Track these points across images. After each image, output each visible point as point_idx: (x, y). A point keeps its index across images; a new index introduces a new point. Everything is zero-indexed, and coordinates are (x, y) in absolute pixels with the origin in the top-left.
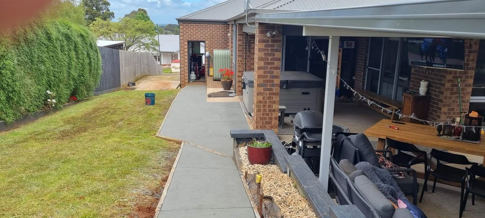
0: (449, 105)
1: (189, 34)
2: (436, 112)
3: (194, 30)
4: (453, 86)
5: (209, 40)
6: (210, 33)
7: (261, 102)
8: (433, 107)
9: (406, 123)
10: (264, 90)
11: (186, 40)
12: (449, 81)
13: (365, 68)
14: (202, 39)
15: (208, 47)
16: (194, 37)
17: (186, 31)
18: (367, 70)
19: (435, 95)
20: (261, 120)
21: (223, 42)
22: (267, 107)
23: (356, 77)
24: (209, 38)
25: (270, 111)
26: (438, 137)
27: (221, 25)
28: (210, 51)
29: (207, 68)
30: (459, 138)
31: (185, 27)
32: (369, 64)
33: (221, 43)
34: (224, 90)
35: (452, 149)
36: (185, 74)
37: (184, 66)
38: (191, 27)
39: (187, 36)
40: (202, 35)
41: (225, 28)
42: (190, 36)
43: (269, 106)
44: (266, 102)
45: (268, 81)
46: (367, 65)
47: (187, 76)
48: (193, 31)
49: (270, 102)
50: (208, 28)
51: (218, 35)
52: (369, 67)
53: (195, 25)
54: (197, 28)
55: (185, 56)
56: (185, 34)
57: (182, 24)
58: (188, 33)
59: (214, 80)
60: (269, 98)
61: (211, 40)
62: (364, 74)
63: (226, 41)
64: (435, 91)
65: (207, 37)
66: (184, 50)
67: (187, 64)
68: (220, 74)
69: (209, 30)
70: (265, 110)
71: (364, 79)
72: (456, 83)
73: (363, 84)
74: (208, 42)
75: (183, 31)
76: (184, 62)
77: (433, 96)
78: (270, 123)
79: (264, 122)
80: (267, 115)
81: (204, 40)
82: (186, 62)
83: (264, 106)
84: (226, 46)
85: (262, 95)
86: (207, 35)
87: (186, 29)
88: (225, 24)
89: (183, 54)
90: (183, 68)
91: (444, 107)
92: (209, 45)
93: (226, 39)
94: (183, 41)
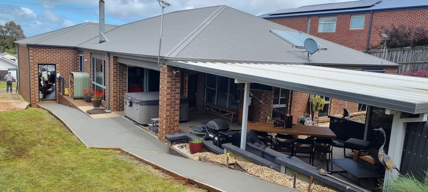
0: (264, 111)
1: (40, 58)
2: (258, 114)
3: (45, 54)
4: (265, 99)
5: (60, 63)
6: (60, 57)
7: (168, 116)
8: (256, 112)
9: (256, 122)
10: (170, 108)
11: (36, 63)
12: (264, 97)
13: (204, 88)
14: (52, 62)
15: (59, 69)
16: (45, 60)
17: (36, 55)
18: (206, 89)
19: (256, 105)
20: (168, 128)
21: (73, 65)
22: (172, 119)
23: (198, 94)
24: (60, 62)
25: (174, 121)
26: (275, 128)
27: (71, 51)
28: (61, 73)
29: (58, 88)
30: (284, 128)
31: (35, 51)
32: (207, 85)
33: (71, 66)
34: (94, 107)
35: (283, 133)
36: (35, 94)
37: (34, 87)
38: (41, 52)
39: (37, 60)
40: (52, 59)
41: (75, 53)
42: (40, 59)
43: (174, 118)
44: (171, 116)
45: (173, 102)
46: (206, 85)
47: (37, 96)
48: (43, 55)
49: (174, 115)
50: (59, 52)
51: (69, 59)
52: (207, 87)
53: (46, 50)
54: (47, 52)
55: (35, 77)
56: (35, 58)
57: (32, 49)
58: (38, 56)
59: (74, 99)
60: (173, 113)
61: (61, 63)
62: (204, 92)
63: (75, 64)
64: (256, 103)
65: (57, 60)
66: (35, 72)
67: (38, 85)
68: (83, 94)
69: (59, 55)
70: (171, 121)
71: (204, 95)
72: (267, 98)
73: (204, 99)
74: (59, 65)
75: (33, 55)
76: (34, 83)
77: (255, 106)
78: (174, 129)
79: (170, 129)
80: (172, 124)
81: (55, 64)
82: (37, 83)
83: (170, 118)
84: (76, 68)
85: (169, 111)
86: (57, 59)
87: (36, 53)
88: (75, 50)
89: (33, 76)
90: (33, 88)
91: (262, 111)
92: (59, 68)
93: (76, 62)
94: (33, 64)
